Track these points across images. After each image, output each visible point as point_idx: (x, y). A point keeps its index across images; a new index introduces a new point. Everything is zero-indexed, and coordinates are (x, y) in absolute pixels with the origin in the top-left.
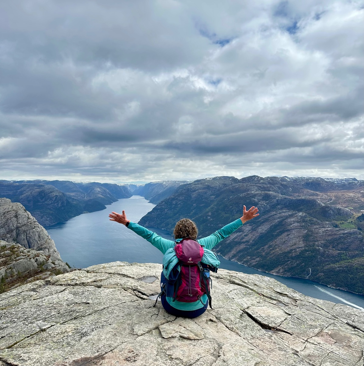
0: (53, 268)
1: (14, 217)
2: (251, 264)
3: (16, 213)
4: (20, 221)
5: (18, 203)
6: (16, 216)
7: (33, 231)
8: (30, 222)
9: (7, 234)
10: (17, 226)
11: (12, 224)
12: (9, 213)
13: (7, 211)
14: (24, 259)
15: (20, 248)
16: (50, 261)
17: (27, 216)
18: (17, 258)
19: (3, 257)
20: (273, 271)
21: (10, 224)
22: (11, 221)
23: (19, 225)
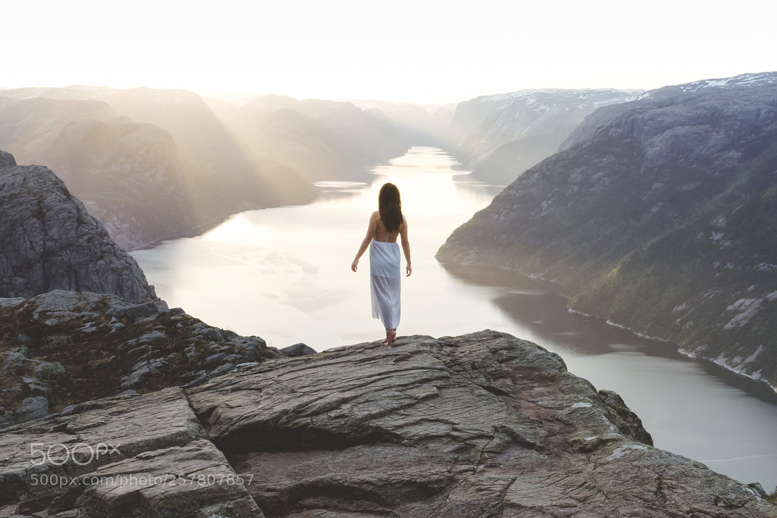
1: (33, 216)
3: (40, 202)
4: (54, 232)
6: (40, 214)
7: (98, 268)
8: (86, 234)
9: (16, 274)
10: (44, 249)
11: (28, 243)
12: (15, 201)
13: (8, 194)
17: (75, 212)
21: (22, 241)
22: (25, 230)
23: (49, 244)
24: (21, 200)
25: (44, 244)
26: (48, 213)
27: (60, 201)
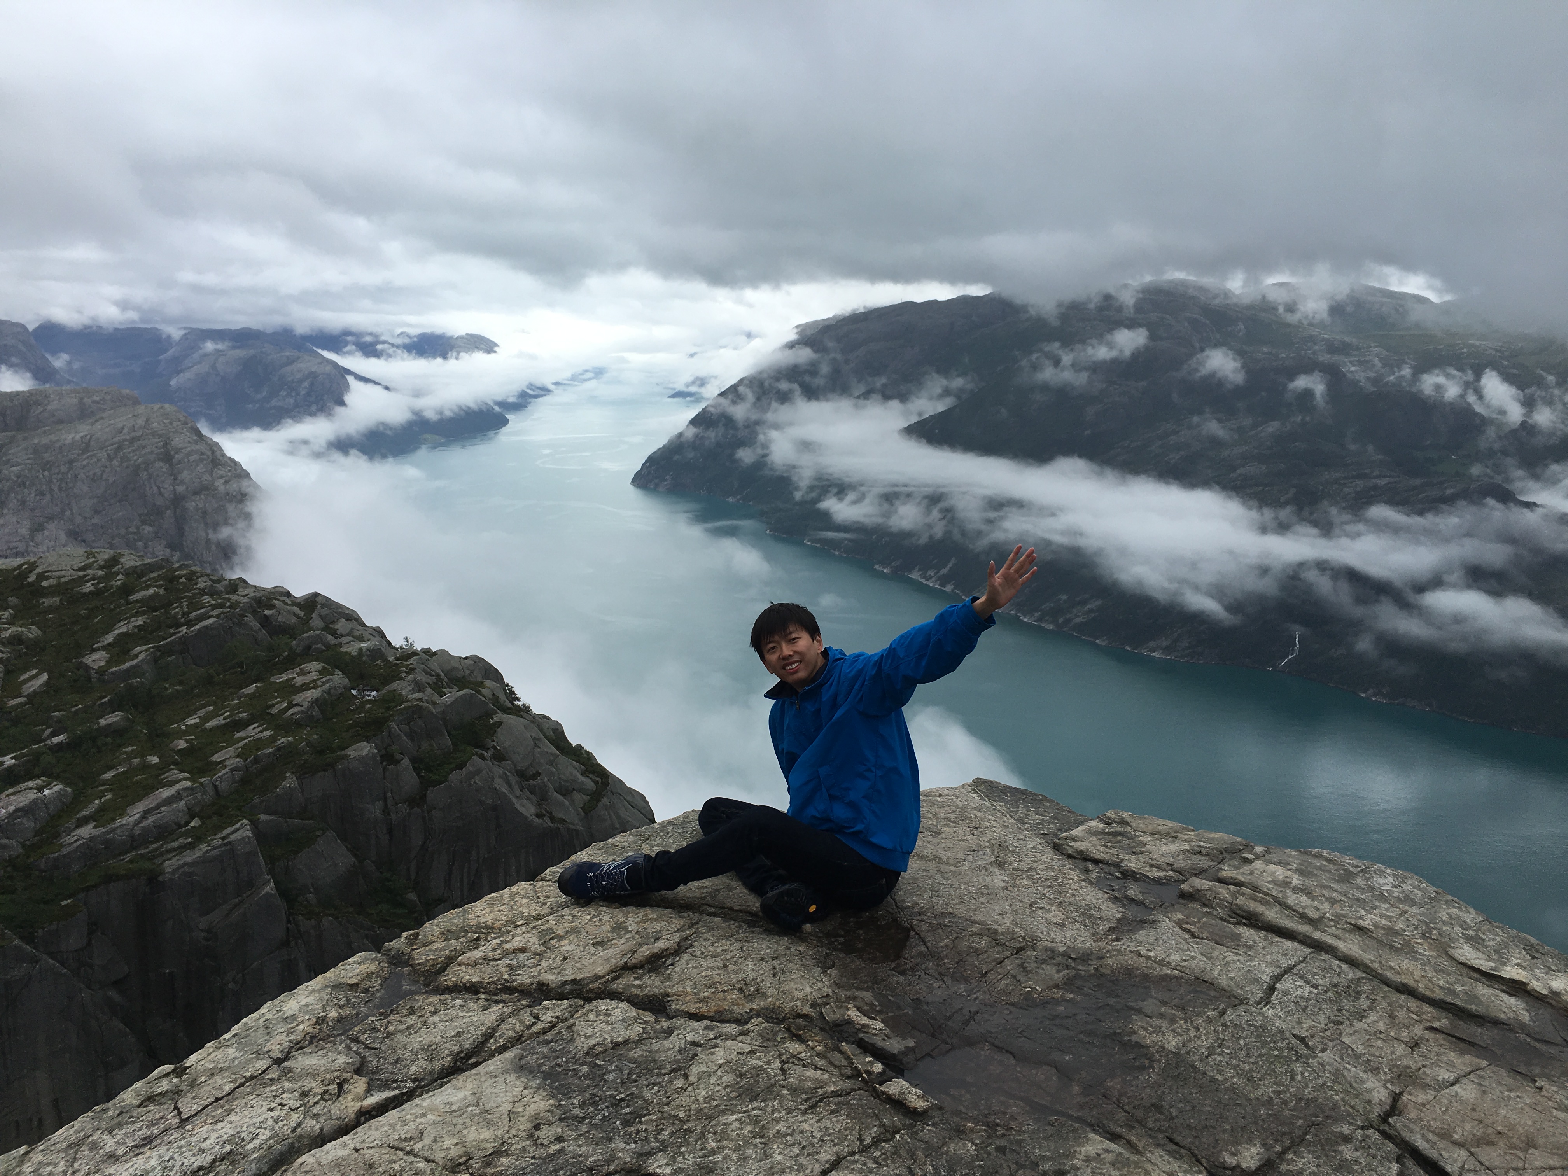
0: (328, 647)
1: (160, 460)
2: (1069, 621)
3: (166, 444)
4: (185, 475)
5: (167, 406)
6: (167, 457)
8: (223, 476)
9: (144, 522)
10: (175, 494)
11: (155, 488)
12: (136, 444)
13: (128, 438)
14: (218, 616)
15: (198, 578)
16: (316, 621)
17: (209, 453)
18: (193, 615)
19: (137, 614)
20: (1152, 644)
21: (147, 486)
22: (150, 476)
23: (181, 489)
24: (144, 443)
25: (174, 490)
26: (177, 456)
27: (189, 442)
